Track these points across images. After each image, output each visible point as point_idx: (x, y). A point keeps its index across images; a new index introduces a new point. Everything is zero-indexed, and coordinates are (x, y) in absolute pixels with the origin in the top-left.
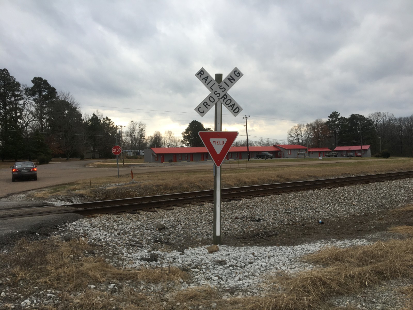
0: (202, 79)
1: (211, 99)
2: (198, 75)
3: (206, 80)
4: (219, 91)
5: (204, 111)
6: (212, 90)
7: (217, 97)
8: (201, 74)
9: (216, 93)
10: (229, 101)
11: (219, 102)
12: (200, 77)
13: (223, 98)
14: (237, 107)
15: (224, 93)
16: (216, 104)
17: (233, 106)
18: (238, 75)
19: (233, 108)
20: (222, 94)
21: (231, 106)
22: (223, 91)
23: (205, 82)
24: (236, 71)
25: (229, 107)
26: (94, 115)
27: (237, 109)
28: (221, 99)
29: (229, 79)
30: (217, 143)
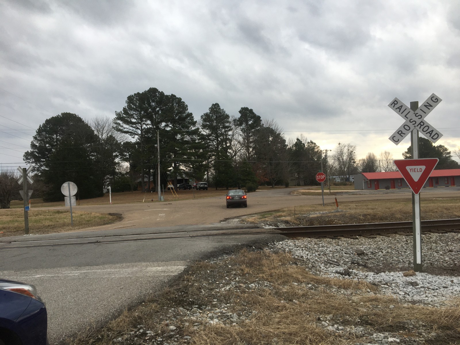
0: (396, 109)
1: (406, 127)
2: (391, 105)
3: (400, 109)
4: (415, 118)
5: (399, 140)
6: (407, 118)
7: (413, 124)
8: (395, 104)
9: (411, 121)
10: (427, 128)
11: (415, 129)
12: (394, 107)
13: (420, 125)
14: (436, 133)
15: (420, 120)
16: (412, 132)
17: (431, 133)
18: (436, 100)
19: (431, 134)
20: (418, 121)
21: (429, 132)
22: (419, 118)
23: (399, 111)
24: (434, 97)
25: (426, 133)
26: (298, 139)
27: (436, 136)
28: (417, 126)
29: (425, 106)
30: (414, 170)
